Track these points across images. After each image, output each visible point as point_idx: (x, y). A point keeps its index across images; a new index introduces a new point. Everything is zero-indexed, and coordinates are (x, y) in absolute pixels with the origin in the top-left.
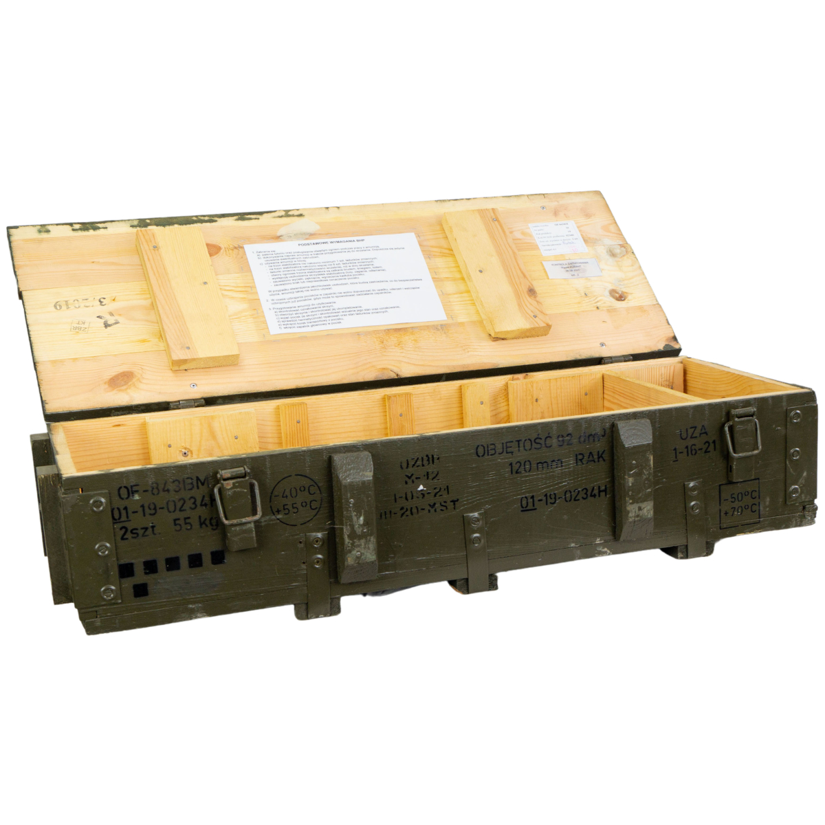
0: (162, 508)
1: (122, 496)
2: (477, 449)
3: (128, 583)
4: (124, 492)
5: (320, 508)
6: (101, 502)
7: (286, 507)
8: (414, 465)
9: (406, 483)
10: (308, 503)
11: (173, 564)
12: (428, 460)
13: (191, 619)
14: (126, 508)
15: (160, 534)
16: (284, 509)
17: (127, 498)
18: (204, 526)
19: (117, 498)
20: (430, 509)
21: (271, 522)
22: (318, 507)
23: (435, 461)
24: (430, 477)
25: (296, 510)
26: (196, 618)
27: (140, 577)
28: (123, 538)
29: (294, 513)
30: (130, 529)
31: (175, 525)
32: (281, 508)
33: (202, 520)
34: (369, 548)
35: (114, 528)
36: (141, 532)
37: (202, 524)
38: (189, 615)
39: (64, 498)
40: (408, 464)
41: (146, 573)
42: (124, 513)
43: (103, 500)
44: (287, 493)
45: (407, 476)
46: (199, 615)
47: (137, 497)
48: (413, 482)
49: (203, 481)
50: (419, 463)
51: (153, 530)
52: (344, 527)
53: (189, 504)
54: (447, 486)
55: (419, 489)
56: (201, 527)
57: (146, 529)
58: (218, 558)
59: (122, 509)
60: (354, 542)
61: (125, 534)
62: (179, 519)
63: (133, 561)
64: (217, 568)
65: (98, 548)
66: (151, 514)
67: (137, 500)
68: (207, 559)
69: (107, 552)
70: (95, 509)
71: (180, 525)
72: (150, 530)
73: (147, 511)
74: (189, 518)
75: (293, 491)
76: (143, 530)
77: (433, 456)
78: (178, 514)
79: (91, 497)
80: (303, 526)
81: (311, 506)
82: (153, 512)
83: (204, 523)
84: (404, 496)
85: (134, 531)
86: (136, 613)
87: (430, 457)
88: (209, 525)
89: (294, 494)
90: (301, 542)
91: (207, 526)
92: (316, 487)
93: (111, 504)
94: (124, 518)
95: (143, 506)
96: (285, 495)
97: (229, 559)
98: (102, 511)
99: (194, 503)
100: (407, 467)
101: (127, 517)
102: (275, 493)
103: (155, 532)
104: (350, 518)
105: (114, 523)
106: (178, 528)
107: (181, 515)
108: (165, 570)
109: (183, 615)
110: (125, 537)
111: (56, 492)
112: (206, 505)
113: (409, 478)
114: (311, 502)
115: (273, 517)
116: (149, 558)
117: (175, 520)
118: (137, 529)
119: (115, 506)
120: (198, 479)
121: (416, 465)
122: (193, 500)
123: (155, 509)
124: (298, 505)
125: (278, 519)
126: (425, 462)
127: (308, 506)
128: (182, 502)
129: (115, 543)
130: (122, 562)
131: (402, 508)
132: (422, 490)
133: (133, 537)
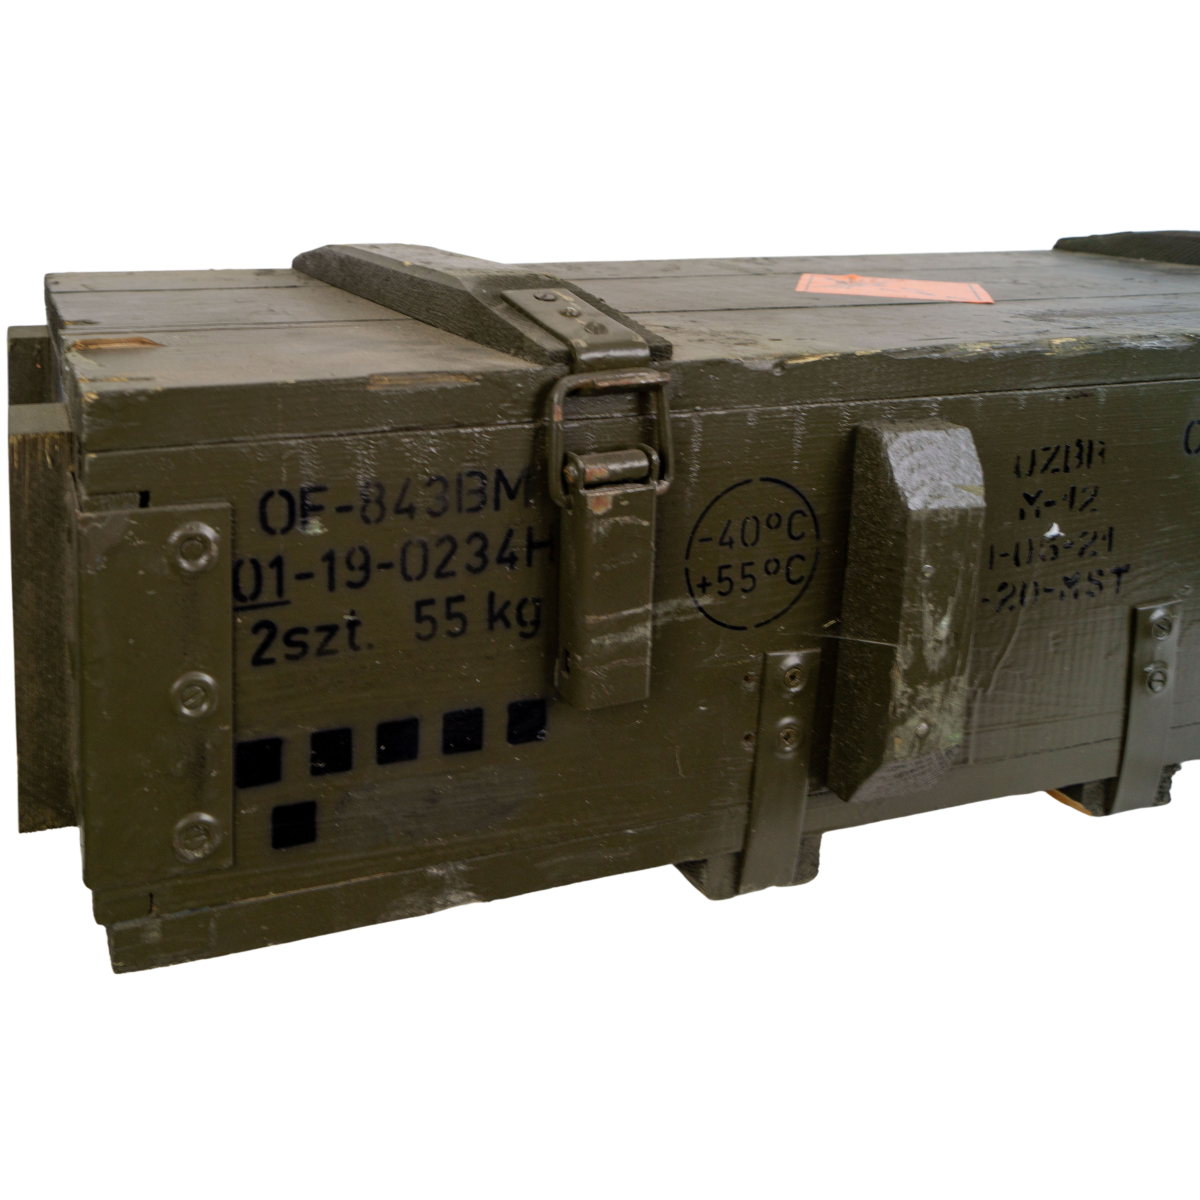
0: (387, 566)
1: (272, 523)
2: (1188, 431)
3: (259, 803)
4: (278, 510)
5: (811, 578)
6: (204, 540)
7: (725, 573)
8: (1046, 467)
9: (1022, 515)
10: (783, 564)
11: (398, 741)
12: (1080, 456)
13: (430, 911)
14: (278, 563)
15: (370, 646)
16: (720, 580)
17: (285, 531)
18: (499, 624)
19: (255, 528)
20: (1065, 589)
21: (682, 618)
22: (806, 574)
23: (1096, 458)
24: (1078, 504)
25: (748, 584)
26: (444, 906)
27: (296, 783)
28: (258, 660)
29: (744, 591)
30: (283, 628)
31: (419, 618)
32: (712, 577)
33: (498, 605)
34: (950, 710)
35: (234, 624)
36: (314, 640)
37: (495, 616)
38: (423, 897)
39: (85, 522)
40: (1033, 463)
41: (316, 772)
42: (270, 576)
43: (209, 532)
44: (734, 533)
45: (1027, 496)
46: (453, 898)
47: (315, 527)
48: (1038, 514)
49: (512, 485)
50: (1058, 462)
51: (352, 636)
52: (899, 648)
53: (466, 554)
54: (1111, 529)
55: (1049, 534)
56: (491, 628)
57: (331, 630)
58: (527, 722)
59: (264, 564)
60: (917, 692)
61: (265, 646)
62: (431, 602)
63: (280, 733)
64: (520, 754)
65: (181, 690)
66: (351, 585)
67: (316, 537)
68: (496, 726)
69: (205, 707)
70: (185, 564)
71: (432, 620)
72: (344, 633)
73: (343, 574)
74: (460, 599)
75: (751, 526)
76: (323, 635)
77: (1091, 444)
78: (431, 588)
79: (174, 521)
80: (761, 630)
81: (788, 573)
82: (358, 576)
83: (502, 616)
84: (1012, 554)
85: (296, 638)
86: (272, 895)
87: (1085, 445)
88: (513, 621)
89: (750, 536)
90: (747, 679)
91: (507, 624)
92: (810, 518)
93: (234, 547)
94: (268, 594)
95: (330, 558)
96: (727, 540)
97: (559, 727)
98: (203, 571)
99: (481, 553)
100: (1031, 472)
101: (280, 591)
102: (703, 532)
103: (358, 641)
104: (916, 621)
105: (236, 610)
106: (425, 628)
107: (439, 590)
108: (373, 761)
109: (409, 900)
110: (267, 655)
111: (57, 491)
112: (512, 560)
113: (1030, 500)
114: (790, 560)
115: (689, 602)
116: (330, 723)
117: (420, 605)
118: (304, 631)
119: (247, 554)
120: (500, 476)
121: (1053, 466)
122: (477, 544)
123: (367, 567)
124: (757, 570)
125: (701, 609)
126: (1073, 462)
127: (782, 571)
128: (446, 547)
129: (234, 675)
130: (249, 735)
131: (1003, 586)
132: (1054, 538)
133: (289, 657)
